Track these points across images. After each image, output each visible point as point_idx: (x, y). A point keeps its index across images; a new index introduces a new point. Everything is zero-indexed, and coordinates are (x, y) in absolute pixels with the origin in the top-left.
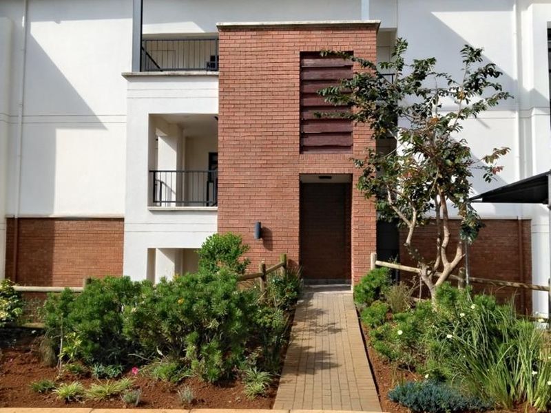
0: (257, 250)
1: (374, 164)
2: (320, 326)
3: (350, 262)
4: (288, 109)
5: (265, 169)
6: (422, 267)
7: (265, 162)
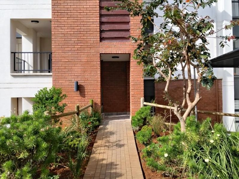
0: (76, 98)
2: (111, 143)
3: (130, 103)
4: (92, 16)
5: (80, 51)
6: (175, 106)
7: (80, 47)
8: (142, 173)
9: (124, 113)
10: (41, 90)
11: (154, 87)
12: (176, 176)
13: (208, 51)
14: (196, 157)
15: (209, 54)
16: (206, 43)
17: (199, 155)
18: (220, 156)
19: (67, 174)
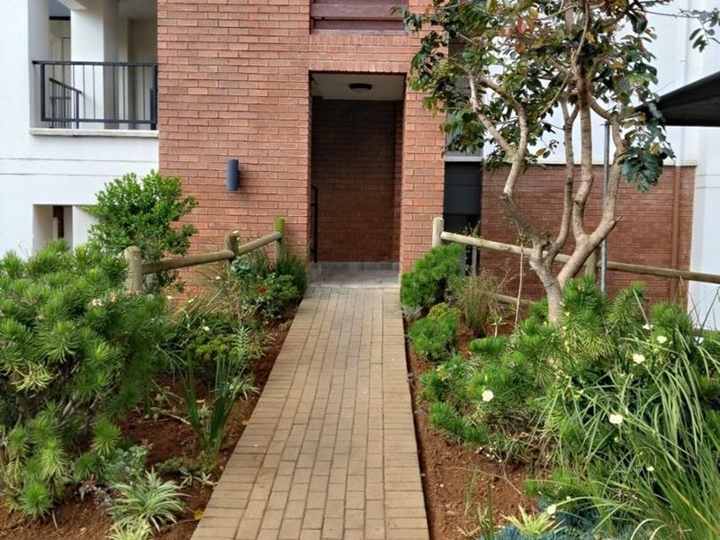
0: (232, 212)
1: (445, 25)
5: (246, 61)
6: (534, 243)
7: (246, 47)
8: (415, 449)
9: (382, 265)
10: (117, 181)
11: (480, 186)
12: (520, 462)
13: (649, 60)
14: (585, 407)
15: (654, 72)
16: (645, 35)
17: (593, 401)
18: (661, 407)
19: (182, 443)
